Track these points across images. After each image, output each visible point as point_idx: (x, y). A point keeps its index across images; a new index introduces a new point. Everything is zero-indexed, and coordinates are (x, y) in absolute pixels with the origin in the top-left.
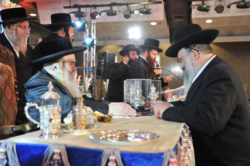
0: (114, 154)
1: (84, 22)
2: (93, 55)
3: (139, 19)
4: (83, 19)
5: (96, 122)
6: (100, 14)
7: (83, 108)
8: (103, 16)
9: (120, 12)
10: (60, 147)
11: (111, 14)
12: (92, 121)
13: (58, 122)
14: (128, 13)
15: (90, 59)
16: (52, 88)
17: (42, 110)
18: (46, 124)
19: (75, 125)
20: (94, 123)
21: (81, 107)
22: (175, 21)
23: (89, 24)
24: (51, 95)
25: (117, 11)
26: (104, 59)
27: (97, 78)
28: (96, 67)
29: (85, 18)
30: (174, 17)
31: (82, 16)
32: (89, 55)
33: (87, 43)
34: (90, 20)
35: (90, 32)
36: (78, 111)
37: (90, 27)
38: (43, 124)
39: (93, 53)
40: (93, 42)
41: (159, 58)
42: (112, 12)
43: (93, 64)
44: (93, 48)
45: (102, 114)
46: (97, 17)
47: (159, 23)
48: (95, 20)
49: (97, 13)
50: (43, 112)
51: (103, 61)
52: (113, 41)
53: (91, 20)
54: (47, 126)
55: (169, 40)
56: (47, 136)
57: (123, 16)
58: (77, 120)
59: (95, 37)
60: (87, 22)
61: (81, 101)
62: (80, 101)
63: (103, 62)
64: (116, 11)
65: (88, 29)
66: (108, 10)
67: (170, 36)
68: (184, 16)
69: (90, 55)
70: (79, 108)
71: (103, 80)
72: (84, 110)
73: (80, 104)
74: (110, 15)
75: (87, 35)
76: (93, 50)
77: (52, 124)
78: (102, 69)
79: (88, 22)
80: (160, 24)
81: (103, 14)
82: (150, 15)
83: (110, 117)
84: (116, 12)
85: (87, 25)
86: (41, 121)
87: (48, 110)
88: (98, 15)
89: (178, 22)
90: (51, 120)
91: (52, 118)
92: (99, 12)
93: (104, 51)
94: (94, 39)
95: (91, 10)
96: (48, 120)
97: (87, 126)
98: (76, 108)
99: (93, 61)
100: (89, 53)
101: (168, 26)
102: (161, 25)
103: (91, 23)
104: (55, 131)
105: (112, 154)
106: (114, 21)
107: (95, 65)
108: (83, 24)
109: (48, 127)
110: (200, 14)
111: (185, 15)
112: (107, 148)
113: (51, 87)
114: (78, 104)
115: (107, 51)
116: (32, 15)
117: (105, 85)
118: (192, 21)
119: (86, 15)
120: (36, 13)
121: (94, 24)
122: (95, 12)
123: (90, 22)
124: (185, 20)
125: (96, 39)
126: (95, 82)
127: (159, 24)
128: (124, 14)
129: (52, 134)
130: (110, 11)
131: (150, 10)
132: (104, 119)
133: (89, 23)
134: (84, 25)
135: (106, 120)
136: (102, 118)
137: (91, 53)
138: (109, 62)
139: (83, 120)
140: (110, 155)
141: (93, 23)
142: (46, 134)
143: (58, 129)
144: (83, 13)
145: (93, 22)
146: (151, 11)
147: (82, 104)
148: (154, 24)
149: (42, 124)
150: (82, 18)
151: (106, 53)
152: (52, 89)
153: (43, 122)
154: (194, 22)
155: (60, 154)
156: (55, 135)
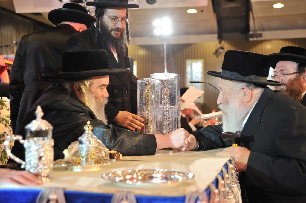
0: (127, 198)
3: (170, 5)
7: (92, 138)
10: (57, 191)
13: (50, 160)
16: (41, 115)
17: (29, 144)
22: (224, 7)
24: (39, 125)
38: (30, 164)
41: (202, 63)
47: (201, 10)
50: (30, 148)
54: (36, 165)
55: (216, 36)
62: (88, 130)
67: (218, 30)
73: (88, 133)
77: (43, 163)
80: (202, 11)
86: (27, 159)
87: (37, 144)
90: (40, 158)
91: (41, 155)
96: (37, 158)
97: (98, 161)
101: (215, 15)
102: (204, 13)
105: (124, 198)
109: (37, 167)
112: (118, 191)
118: (251, 6)
124: (241, 5)
127: (201, 12)
140: (122, 199)
147: (90, 133)
149: (28, 163)
153: (30, 160)
154: (254, 7)
155: (57, 201)
156: (46, 178)
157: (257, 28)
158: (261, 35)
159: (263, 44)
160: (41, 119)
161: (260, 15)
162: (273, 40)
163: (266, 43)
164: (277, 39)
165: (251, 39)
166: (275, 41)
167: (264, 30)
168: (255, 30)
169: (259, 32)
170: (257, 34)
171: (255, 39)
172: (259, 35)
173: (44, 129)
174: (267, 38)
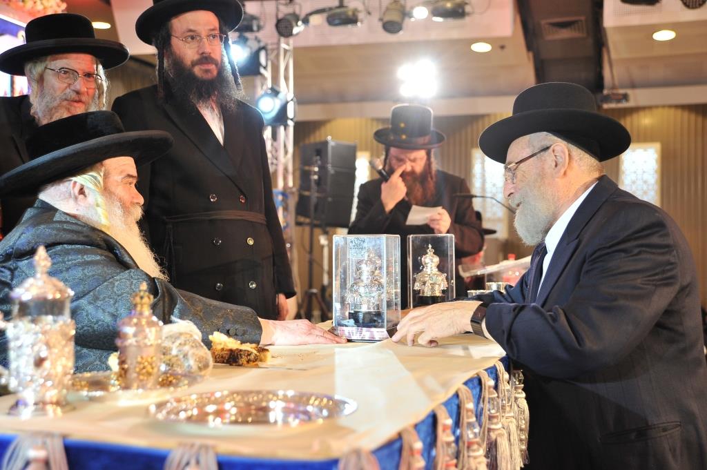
0: (198, 462)
1: (255, 46)
2: (286, 152)
3: (434, 35)
4: (254, 37)
5: (206, 366)
6: (306, 21)
7: (151, 324)
8: (315, 27)
9: (369, 13)
10: (49, 441)
11: (340, 19)
12: (192, 362)
13: (64, 367)
14: (393, 16)
15: (276, 165)
16: (45, 266)
17: (16, 331)
18: (25, 375)
19: (124, 376)
20: (200, 369)
21: (144, 321)
22: (549, 37)
23: (272, 52)
24: (42, 288)
25: (359, 12)
26: (319, 162)
27: (298, 224)
28: (294, 190)
29: (260, 35)
30: (547, 26)
31: (249, 29)
32: (271, 152)
33: (265, 113)
34: (275, 40)
35: (275, 79)
36: (135, 335)
37: (275, 61)
39: (285, 146)
40: (283, 110)
42: (345, 13)
43: (285, 179)
44: (285, 129)
45: (235, 341)
46: (295, 30)
47: (500, 45)
48: (291, 40)
49: (296, 18)
51: (316, 169)
52: (354, 106)
53: (279, 40)
54: (29, 378)
56: (31, 408)
57: (380, 25)
58: (129, 361)
59: (291, 95)
60: (264, 48)
61: (145, 304)
62: (142, 305)
63: (315, 173)
64: (355, 11)
65: (269, 68)
66: (331, 9)
68: (581, 21)
69: (276, 151)
70: (136, 325)
71: (317, 231)
72: (153, 329)
73: (141, 314)
74: (337, 22)
75: (265, 87)
76: (287, 135)
77: (45, 373)
78: (314, 195)
79: (269, 47)
80: (502, 47)
81: (316, 20)
82: (467, 19)
83: (263, 350)
84: (356, 13)
85: (267, 55)
86: (13, 365)
88: (300, 23)
89: (562, 41)
90: (39, 362)
91: (43, 355)
92: (303, 15)
93: (323, 139)
94: (289, 99)
95: (278, 9)
96: (32, 361)
98: (129, 324)
99: (286, 170)
100: (272, 145)
101: (531, 54)
102: (505, 50)
103: (278, 48)
104: (52, 394)
105: (193, 462)
106: (354, 40)
107: (291, 184)
108: (251, 54)
109: (31, 381)
110: (629, 13)
111: (583, 18)
112: (179, 445)
113: (43, 263)
114: (135, 314)
115: (329, 138)
116: (97, 25)
117: (322, 247)
118: (606, 35)
119: (262, 23)
120: (109, 18)
121: (288, 54)
122: (290, 14)
123: (275, 46)
124: (585, 35)
125: (295, 99)
126: (291, 238)
127: (499, 51)
128: (381, 20)
129: (45, 403)
130: (338, 11)
131: (466, 4)
132: (238, 358)
133: (273, 50)
134: (255, 57)
135: (243, 360)
136: (231, 354)
137: (279, 144)
138: (336, 171)
139: (149, 360)
140: (188, 464)
141: (286, 51)
142: (26, 405)
143: (64, 386)
144: (253, 18)
145: (283, 46)
146: (468, 9)
147: (147, 311)
148: (481, 48)
149: (15, 373)
150: (248, 35)
151: (326, 143)
152: (46, 270)
153: (18, 367)
154: (612, 39)
155: (47, 463)
156: (54, 406)
157: (617, 82)
158: (625, 97)
159: (635, 116)
160: (45, 277)
161: (625, 55)
162: (657, 107)
163: (642, 114)
164: (664, 106)
165: (605, 106)
166: (660, 111)
167: (633, 86)
168: (614, 87)
169: (622, 91)
170: (618, 94)
171: (613, 105)
172: (621, 97)
173: (50, 297)
174: (642, 103)
